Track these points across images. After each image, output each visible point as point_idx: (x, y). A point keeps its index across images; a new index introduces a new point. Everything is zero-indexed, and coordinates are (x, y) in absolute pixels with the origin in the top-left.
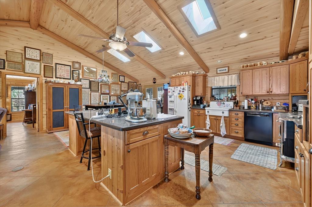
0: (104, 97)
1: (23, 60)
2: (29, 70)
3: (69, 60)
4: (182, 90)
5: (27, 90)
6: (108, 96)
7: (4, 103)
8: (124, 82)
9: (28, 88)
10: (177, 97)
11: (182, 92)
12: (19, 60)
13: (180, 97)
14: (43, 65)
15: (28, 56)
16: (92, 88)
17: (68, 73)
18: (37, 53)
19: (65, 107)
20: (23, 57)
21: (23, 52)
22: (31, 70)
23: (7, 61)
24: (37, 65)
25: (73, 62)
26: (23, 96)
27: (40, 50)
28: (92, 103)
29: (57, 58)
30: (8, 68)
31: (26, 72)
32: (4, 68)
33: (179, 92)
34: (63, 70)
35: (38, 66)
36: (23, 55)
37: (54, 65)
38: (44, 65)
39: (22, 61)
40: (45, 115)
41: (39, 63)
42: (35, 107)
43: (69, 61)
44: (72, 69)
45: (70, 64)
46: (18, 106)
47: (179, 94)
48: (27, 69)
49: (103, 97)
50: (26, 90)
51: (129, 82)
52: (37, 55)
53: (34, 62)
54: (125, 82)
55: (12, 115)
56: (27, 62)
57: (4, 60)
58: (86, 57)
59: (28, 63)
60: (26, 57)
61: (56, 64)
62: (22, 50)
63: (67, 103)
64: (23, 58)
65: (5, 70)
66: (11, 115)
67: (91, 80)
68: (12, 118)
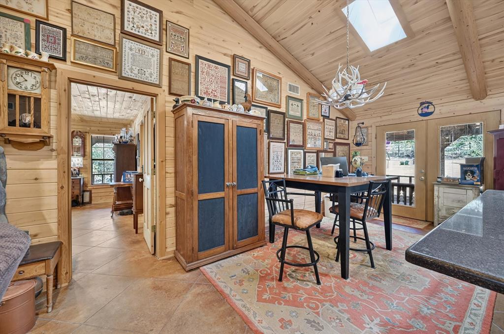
0: (294, 156)
1: (117, 39)
2: (132, 70)
3: (225, 51)
5: (120, 142)
6: (302, 151)
7: (64, 172)
8: (328, 117)
9: (121, 137)
12: (106, 36)
14: (166, 56)
15: (132, 25)
16: (271, 130)
17: (223, 85)
18: (153, 21)
19: (228, 184)
20: (118, 27)
21: (118, 13)
22: (136, 72)
23: (73, 35)
24: (153, 56)
25: (234, 57)
26: (111, 154)
27: (160, 12)
28: (271, 171)
29: (199, 42)
30: (74, 60)
31: (123, 75)
32: (64, 59)
34: (213, 76)
35: (155, 60)
36: (118, 21)
37: (191, 61)
38: (171, 60)
39: (115, 40)
40: (171, 206)
41: (156, 52)
42: (140, 180)
43: (225, 55)
44: (232, 77)
45: (228, 62)
46: (103, 173)
48: (127, 68)
49: (292, 153)
50: (116, 141)
51: (337, 118)
52: (154, 28)
53: (144, 47)
54: (330, 117)
55: (93, 192)
56: (127, 44)
57: (65, 30)
58: (260, 47)
59: (131, 49)
60: (126, 29)
61: (198, 58)
62: (114, 6)
63: (231, 172)
64: (118, 32)
65: (68, 62)
66: (90, 191)
67: (269, 108)
68: (93, 198)
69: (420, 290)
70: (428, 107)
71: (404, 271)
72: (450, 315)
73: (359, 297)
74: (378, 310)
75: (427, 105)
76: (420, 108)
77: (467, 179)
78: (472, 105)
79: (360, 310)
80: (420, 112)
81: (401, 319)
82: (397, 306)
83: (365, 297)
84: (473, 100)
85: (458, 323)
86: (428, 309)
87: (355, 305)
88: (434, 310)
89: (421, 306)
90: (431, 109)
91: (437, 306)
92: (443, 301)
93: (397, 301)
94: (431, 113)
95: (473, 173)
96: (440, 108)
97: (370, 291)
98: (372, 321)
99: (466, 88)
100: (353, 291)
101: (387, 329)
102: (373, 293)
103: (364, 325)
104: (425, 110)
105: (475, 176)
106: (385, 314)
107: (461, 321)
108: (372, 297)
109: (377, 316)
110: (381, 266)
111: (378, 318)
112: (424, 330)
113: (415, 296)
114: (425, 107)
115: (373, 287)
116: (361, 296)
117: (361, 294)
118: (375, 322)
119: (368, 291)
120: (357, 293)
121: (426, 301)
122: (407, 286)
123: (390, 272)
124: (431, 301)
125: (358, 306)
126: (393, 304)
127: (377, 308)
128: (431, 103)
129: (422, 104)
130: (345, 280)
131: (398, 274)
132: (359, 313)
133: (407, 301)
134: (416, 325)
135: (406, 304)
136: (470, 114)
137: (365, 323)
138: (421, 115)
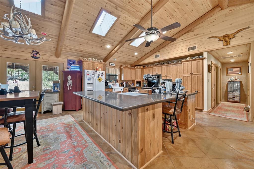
4: (101, 75)
10: (96, 80)
11: (101, 76)
13: (99, 80)
33: (98, 76)
47: (98, 77)
69: (66, 139)
70: (36, 54)
71: (54, 137)
72: (80, 139)
73: (50, 162)
74: (64, 158)
75: (36, 53)
76: (32, 54)
77: (56, 89)
78: (54, 59)
79: (58, 166)
80: (32, 55)
81: (73, 153)
82: (67, 150)
83: (53, 160)
84: (55, 57)
85: (84, 140)
86: (75, 143)
87: (53, 167)
88: (76, 141)
89: (72, 143)
90: (38, 56)
91: (76, 140)
92: (75, 137)
93: (65, 149)
94: (38, 58)
95: (57, 87)
96: (43, 56)
97: (52, 155)
98: (68, 164)
99: (54, 51)
100: (44, 163)
101: (74, 160)
102: (54, 155)
103: (67, 168)
104: (35, 55)
105: (58, 88)
106: (67, 157)
107: (84, 138)
108: (56, 157)
109: (66, 160)
110: (42, 142)
111: (68, 161)
112: (81, 149)
113: (68, 142)
114: (35, 54)
115: (51, 153)
116: (51, 161)
117: (50, 160)
118: (68, 163)
119: (51, 156)
120: (47, 162)
121: (71, 141)
122: (61, 141)
123: (49, 142)
124: (73, 140)
125: (55, 166)
126: (65, 151)
127: (63, 158)
128: (38, 53)
129: (33, 51)
130: (32, 164)
131: (52, 140)
132: (59, 167)
133: (67, 146)
134: (78, 150)
135: (68, 147)
136: (55, 62)
137: (66, 167)
138: (33, 57)
